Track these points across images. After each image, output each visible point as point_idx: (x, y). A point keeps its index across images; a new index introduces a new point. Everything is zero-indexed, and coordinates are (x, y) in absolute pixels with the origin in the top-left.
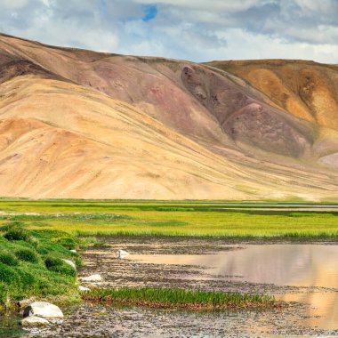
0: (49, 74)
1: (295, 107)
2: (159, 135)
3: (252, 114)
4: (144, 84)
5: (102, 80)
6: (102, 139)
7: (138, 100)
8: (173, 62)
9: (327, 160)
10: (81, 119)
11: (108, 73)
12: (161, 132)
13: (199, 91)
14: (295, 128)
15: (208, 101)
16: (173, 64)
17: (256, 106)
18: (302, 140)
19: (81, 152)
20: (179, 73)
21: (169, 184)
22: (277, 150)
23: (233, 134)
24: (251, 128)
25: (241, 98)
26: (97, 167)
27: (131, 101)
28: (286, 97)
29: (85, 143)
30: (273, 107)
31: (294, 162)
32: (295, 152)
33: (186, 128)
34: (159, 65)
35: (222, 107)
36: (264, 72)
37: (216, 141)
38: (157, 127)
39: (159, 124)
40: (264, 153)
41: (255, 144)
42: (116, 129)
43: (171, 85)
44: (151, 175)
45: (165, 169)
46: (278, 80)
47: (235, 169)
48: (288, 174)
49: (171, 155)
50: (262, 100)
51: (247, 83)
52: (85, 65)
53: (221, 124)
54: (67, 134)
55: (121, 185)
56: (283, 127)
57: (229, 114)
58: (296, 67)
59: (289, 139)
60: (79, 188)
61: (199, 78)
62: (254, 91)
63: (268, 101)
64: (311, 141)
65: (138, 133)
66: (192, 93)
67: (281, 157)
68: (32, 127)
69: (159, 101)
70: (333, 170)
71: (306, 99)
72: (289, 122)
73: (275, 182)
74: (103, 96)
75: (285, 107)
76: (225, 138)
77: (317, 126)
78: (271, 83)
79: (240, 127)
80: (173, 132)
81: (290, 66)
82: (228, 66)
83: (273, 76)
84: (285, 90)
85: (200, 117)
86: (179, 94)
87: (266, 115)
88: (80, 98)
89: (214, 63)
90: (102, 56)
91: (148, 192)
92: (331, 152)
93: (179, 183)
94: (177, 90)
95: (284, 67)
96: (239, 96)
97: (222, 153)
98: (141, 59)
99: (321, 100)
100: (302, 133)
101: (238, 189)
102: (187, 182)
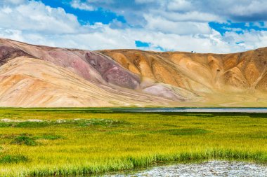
0: (30, 56)
1: (132, 68)
2: (77, 81)
3: (115, 71)
4: (70, 59)
5: (53, 58)
6: (53, 82)
7: (68, 66)
9: (146, 90)
10: (44, 74)
11: (55, 55)
12: (78, 79)
13: (93, 62)
15: (96, 66)
16: (82, 51)
17: (116, 68)
18: (135, 82)
19: (44, 88)
20: (84, 55)
21: (81, 101)
22: (125, 86)
23: (107, 80)
24: (114, 77)
25: (110, 65)
26: (51, 94)
27: (65, 66)
28: (128, 64)
29: (46, 84)
30: (123, 69)
31: (133, 91)
32: (133, 87)
33: (88, 77)
34: (76, 52)
35: (102, 69)
37: (100, 83)
39: (76, 76)
40: (120, 88)
41: (116, 84)
42: (59, 78)
43: (81, 60)
44: (74, 97)
45: (80, 95)
46: (125, 57)
47: (109, 94)
48: (131, 96)
49: (82, 89)
50: (118, 66)
51: (113, 59)
52: (45, 52)
53: (102, 76)
54: (39, 80)
55: (62, 101)
56: (127, 77)
57: (105, 72)
58: (133, 52)
59: (130, 82)
60: (44, 103)
61: (93, 57)
62: (115, 62)
63: (121, 66)
64: (139, 82)
65: (68, 80)
66: (90, 63)
68: (24, 77)
69: (76, 67)
71: (137, 65)
72: (130, 75)
73: (125, 99)
74: (53, 65)
75: (128, 69)
76: (104, 82)
77: (142, 76)
78: (122, 59)
79: (110, 77)
80: (83, 79)
81: (130, 52)
82: (104, 52)
83: (123, 56)
84: (128, 62)
85: (93, 73)
86: (85, 64)
87: (120, 72)
88: (43, 65)
89: (99, 51)
90: (52, 48)
91: (72, 104)
92: (148, 87)
94: (84, 62)
95: (128, 52)
96: (109, 64)
97: (103, 88)
98: (69, 50)
99: (143, 65)
100: (135, 79)
101: (110, 102)
102: (89, 100)
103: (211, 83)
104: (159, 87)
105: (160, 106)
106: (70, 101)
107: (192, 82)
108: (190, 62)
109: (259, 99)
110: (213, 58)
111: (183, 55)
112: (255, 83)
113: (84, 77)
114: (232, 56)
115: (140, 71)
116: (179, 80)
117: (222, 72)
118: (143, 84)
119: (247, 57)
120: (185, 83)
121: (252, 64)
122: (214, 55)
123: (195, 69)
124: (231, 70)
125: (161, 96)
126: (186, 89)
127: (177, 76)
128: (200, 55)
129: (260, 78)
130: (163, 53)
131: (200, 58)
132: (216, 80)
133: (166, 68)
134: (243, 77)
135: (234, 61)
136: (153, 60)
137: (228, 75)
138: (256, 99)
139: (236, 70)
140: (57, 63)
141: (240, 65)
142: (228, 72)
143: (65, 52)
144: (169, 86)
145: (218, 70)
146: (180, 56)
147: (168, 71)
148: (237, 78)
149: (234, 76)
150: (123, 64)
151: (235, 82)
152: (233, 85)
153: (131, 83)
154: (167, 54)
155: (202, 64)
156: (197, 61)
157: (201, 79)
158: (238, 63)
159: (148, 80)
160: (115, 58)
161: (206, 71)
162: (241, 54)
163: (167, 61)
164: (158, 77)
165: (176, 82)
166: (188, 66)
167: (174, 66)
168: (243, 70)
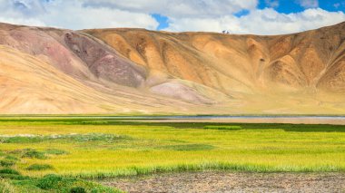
1: (134, 56)
2: (52, 75)
3: (108, 61)
4: (42, 43)
5: (16, 42)
6: (16, 78)
7: (39, 54)
8: (59, 30)
9: (154, 89)
10: (4, 65)
11: (19, 37)
12: (53, 73)
13: (75, 47)
14: (135, 70)
15: (81, 54)
16: (59, 31)
17: (111, 56)
18: (139, 77)
19: (4, 86)
20: (63, 37)
21: (59, 105)
22: (124, 83)
23: (97, 74)
24: (108, 70)
25: (102, 52)
26: (14, 94)
27: (34, 54)
28: (129, 51)
29: (7, 80)
30: (121, 57)
31: (134, 90)
32: (135, 84)
33: (68, 70)
34: (51, 32)
35: (90, 58)
36: (115, 35)
37: (87, 78)
38: (50, 69)
39: (51, 68)
40: (116, 85)
41: (111, 80)
42: (25, 71)
43: (59, 44)
44: (47, 99)
45: (56, 96)
46: (124, 40)
47: (99, 95)
48: (132, 97)
49: (59, 87)
50: (114, 53)
51: (106, 43)
52: (5, 33)
53: (90, 67)
55: (30, 105)
56: (127, 69)
57: (94, 62)
58: (135, 33)
59: (131, 77)
60: (4, 107)
61: (75, 39)
62: (109, 47)
63: (118, 53)
64: (145, 78)
65: (39, 73)
66: (71, 49)
67: (126, 87)
69: (51, 54)
70: (159, 95)
71: (141, 52)
72: (130, 66)
73: (124, 103)
74: (17, 51)
75: (128, 57)
76: (92, 77)
77: (148, 68)
78: (120, 42)
79: (101, 69)
80: (60, 73)
81: (131, 32)
82: (93, 32)
83: (121, 38)
84: (128, 47)
85: (76, 63)
86: (64, 49)
87: (117, 62)
88: (3, 52)
89: (85, 31)
90: (15, 27)
91: (46, 110)
92: (157, 84)
93: (66, 104)
94: (62, 47)
95: (128, 33)
96: (100, 50)
97: (90, 85)
98: (40, 29)
99: (150, 52)
100: (139, 73)
101: (102, 107)
102: (70, 104)
103: (251, 78)
104: (174, 85)
105: (176, 112)
106: (43, 105)
107: (223, 77)
108: (221, 48)
109: (322, 102)
110: (254, 42)
111: (209, 36)
112: (317, 79)
113: (62, 69)
114: (282, 39)
115: (146, 60)
116: (203, 74)
117: (268, 63)
118: (150, 81)
119: (304, 41)
120: (213, 79)
121: (312, 51)
122: (257, 38)
123: (228, 58)
124: (281, 60)
125: (178, 97)
126: (213, 87)
127: (201, 68)
128: (235, 37)
129: (323, 72)
130: (180, 34)
131: (235, 42)
132: (258, 75)
133: (184, 57)
134: (299, 70)
135: (286, 46)
136: (165, 44)
137: (276, 66)
138: (317, 103)
139: (288, 60)
140: (22, 48)
141: (294, 52)
142: (276, 63)
143: (34, 32)
144: (189, 83)
145: (262, 60)
146: (205, 39)
147: (188, 60)
148: (290, 71)
149: (284, 68)
150: (121, 50)
151: (287, 77)
152: (283, 81)
153: (133, 79)
154: (186, 36)
155: (238, 51)
156: (231, 47)
157: (236, 73)
158: (292, 50)
159: (157, 73)
160: (109, 41)
161: (243, 60)
162: (296, 35)
163: (185, 46)
164: (172, 70)
165: (200, 77)
166: (217, 53)
167: (196, 54)
168: (299, 59)
